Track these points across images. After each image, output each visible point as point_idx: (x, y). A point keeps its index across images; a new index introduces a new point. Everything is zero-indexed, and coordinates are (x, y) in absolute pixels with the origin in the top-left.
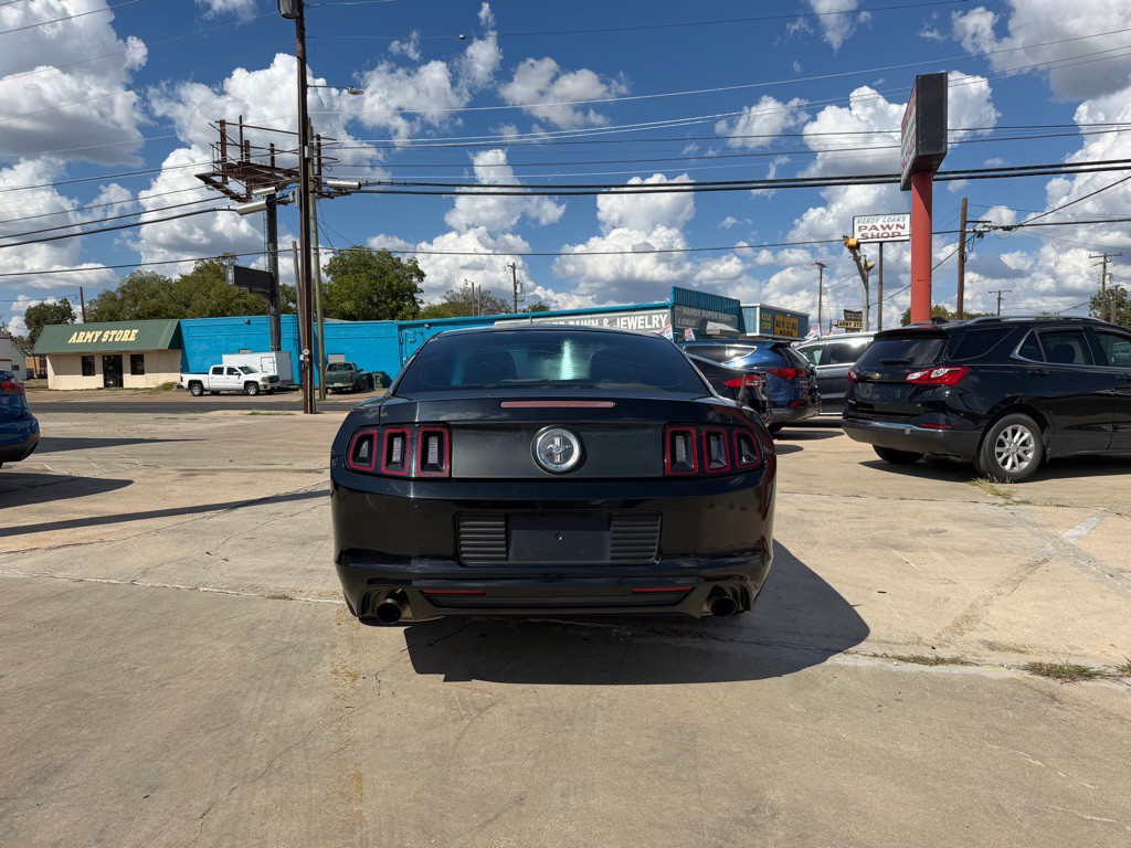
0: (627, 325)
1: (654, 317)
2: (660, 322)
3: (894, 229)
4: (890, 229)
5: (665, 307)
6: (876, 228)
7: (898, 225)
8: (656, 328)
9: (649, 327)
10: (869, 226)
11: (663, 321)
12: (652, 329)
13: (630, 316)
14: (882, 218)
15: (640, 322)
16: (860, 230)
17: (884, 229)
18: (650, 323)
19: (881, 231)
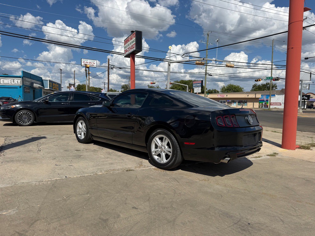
0: (4, 82)
1: (15, 80)
2: (18, 82)
3: (92, 64)
4: (91, 63)
5: (19, 77)
6: (87, 63)
7: (93, 63)
8: (16, 84)
9: (13, 83)
10: (86, 62)
11: (19, 82)
12: (14, 84)
13: (5, 79)
14: (89, 60)
15: (9, 81)
16: (83, 62)
17: (90, 63)
18: (14, 82)
19: (89, 64)
